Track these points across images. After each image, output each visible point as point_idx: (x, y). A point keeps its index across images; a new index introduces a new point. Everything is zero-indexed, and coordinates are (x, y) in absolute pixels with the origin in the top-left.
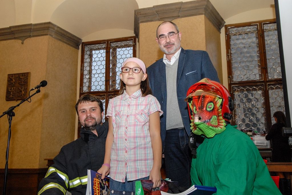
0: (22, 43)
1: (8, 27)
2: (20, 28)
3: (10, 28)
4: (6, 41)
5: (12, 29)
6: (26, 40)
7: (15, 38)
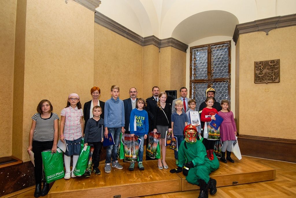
0: (267, 34)
1: (254, 21)
2: (266, 21)
3: (255, 21)
4: (247, 34)
5: (257, 23)
6: (270, 31)
7: (258, 31)
